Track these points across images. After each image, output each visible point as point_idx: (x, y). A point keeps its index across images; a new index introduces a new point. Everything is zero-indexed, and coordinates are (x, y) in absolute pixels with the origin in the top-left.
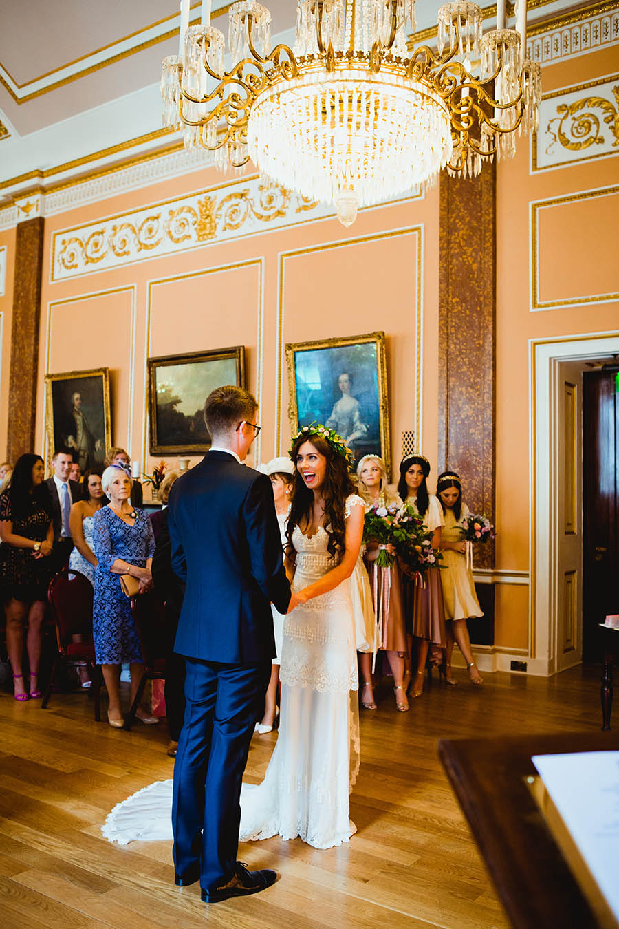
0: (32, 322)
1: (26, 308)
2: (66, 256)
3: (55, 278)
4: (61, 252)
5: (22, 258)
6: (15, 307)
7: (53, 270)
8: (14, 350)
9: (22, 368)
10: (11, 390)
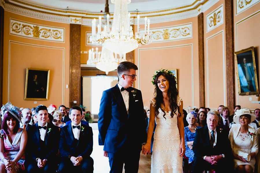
0: (231, 32)
1: (229, 27)
2: (240, 3)
3: (237, 13)
4: (239, 2)
5: (227, 8)
6: (226, 27)
7: (236, 10)
8: (227, 44)
9: (229, 51)
10: (227, 59)
